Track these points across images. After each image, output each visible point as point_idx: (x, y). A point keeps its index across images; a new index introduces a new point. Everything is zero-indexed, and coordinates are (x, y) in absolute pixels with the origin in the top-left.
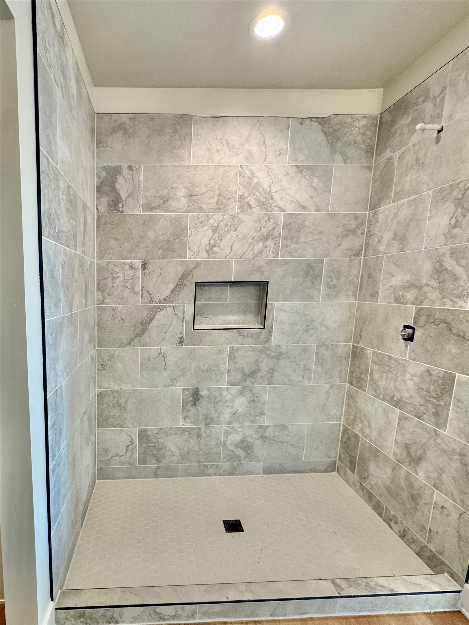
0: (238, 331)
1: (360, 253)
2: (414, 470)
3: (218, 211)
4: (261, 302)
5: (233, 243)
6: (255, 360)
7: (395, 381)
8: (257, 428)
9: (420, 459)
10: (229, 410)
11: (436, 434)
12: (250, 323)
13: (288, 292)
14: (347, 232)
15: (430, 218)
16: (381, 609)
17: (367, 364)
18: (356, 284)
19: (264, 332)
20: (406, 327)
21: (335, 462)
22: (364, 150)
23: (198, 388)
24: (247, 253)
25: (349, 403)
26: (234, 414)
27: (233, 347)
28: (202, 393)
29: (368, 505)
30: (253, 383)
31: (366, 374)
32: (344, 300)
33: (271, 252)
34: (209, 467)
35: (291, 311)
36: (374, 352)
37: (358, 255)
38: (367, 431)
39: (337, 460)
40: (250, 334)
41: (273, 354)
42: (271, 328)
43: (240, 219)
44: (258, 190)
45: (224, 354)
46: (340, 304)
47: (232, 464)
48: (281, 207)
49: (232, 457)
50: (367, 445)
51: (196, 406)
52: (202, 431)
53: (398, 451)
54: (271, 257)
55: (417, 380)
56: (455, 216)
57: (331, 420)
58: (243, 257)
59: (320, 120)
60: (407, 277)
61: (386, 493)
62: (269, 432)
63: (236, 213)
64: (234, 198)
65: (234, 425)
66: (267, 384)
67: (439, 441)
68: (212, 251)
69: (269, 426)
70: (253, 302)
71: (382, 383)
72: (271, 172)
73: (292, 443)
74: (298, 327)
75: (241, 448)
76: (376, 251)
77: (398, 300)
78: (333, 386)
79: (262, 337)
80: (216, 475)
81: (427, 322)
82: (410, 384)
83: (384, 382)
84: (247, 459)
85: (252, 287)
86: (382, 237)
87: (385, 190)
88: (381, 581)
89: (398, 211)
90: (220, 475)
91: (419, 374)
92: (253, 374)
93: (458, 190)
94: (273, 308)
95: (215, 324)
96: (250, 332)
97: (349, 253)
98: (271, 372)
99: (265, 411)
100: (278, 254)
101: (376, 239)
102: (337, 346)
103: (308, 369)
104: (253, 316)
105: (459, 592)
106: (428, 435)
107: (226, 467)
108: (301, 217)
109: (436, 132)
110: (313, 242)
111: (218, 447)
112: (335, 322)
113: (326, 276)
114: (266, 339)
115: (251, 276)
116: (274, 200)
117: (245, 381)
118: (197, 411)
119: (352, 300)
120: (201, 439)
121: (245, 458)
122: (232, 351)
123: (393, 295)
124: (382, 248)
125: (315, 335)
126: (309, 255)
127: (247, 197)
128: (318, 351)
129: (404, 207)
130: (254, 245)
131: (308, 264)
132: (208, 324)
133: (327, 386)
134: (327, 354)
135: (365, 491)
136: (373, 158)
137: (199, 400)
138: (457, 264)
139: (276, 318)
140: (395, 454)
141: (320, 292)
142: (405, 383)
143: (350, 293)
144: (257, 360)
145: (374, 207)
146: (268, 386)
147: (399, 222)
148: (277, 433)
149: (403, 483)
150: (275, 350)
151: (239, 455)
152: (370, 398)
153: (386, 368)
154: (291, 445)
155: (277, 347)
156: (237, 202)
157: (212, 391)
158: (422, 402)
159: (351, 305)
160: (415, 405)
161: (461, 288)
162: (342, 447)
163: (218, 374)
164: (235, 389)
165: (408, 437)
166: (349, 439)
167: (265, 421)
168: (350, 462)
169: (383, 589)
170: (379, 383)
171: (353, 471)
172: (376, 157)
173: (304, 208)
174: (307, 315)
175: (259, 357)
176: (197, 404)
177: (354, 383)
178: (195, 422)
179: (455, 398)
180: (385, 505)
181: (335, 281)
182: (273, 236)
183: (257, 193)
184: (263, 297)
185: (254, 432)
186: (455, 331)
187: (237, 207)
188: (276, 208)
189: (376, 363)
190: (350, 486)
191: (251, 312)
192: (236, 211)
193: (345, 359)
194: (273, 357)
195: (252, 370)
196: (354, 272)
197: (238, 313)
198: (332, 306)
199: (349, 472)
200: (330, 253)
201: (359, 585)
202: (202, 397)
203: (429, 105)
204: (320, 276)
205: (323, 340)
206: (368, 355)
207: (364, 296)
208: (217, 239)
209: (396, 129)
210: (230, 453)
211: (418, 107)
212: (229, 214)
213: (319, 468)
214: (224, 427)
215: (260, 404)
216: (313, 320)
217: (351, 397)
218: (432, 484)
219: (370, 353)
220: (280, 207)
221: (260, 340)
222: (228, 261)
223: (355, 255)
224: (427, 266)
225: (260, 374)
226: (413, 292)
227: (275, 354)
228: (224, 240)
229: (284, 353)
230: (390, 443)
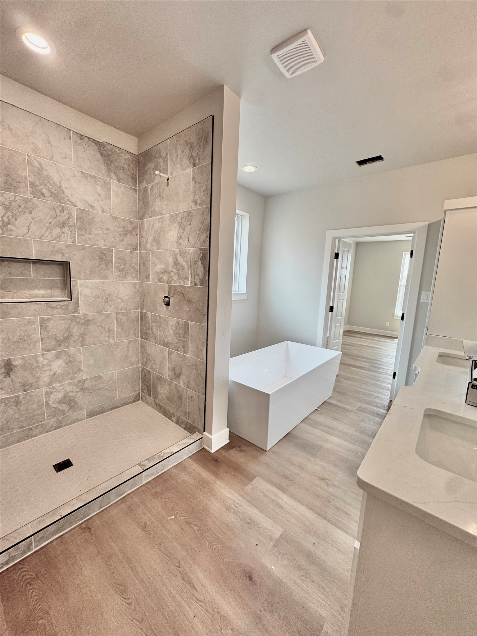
0: (47, 303)
1: (137, 248)
2: (178, 382)
3: (8, 190)
4: (66, 278)
5: (30, 224)
6: (67, 327)
7: (164, 331)
8: (77, 383)
9: (180, 374)
10: (48, 373)
11: (185, 358)
12: (57, 296)
13: (88, 272)
14: (126, 232)
15: (169, 231)
16: (168, 466)
17: (149, 323)
18: (137, 270)
19: (71, 304)
20: (166, 297)
21: (139, 393)
22: (130, 176)
23: (9, 359)
24: (46, 235)
25: (142, 351)
26: (53, 376)
27: (43, 317)
28: (15, 363)
29: (160, 413)
30: (67, 347)
31: (149, 329)
32: (129, 280)
33: (68, 237)
34: (33, 429)
35: (93, 287)
36: (152, 314)
37: (135, 249)
38: (154, 367)
39: (140, 391)
40: (59, 306)
41: (83, 321)
42: (78, 300)
43: (34, 203)
44: (49, 182)
45: (35, 324)
46: (128, 283)
47: (58, 419)
48: (73, 202)
49: (56, 413)
50: (155, 376)
51: (9, 376)
52: (21, 398)
53: (170, 374)
54: (69, 242)
55: (174, 328)
56: (179, 232)
57: (133, 365)
58: (42, 238)
59: (96, 142)
60: (163, 266)
61: (168, 401)
62: (87, 384)
63: (29, 197)
64: (25, 183)
65: (54, 385)
66: (80, 346)
67: (186, 361)
68: (7, 228)
69: (87, 379)
70: (58, 279)
71: (158, 334)
72: (60, 170)
73: (107, 388)
74: (100, 299)
75: (64, 403)
76: (145, 248)
77: (160, 280)
78: (131, 341)
79: (70, 308)
80: (43, 433)
81: (174, 294)
82: (171, 331)
83: (159, 333)
84: (71, 411)
85: (56, 266)
86: (148, 239)
87: (146, 208)
88: (166, 451)
89: (154, 223)
90: (47, 432)
91: (174, 325)
92: (66, 339)
93: (179, 217)
94: (77, 284)
95: (20, 298)
96: (59, 304)
97: (130, 247)
98: (83, 336)
99: (82, 368)
100: (75, 240)
101: (145, 240)
102: (130, 313)
103: (112, 331)
104: (60, 291)
105: (202, 438)
106: (182, 360)
107: (51, 423)
108: (90, 213)
109: (166, 180)
110: (103, 235)
111: (41, 408)
112: (126, 296)
113: (116, 262)
114: (74, 310)
115: (53, 256)
116: (65, 194)
117: (60, 346)
118: (12, 380)
119: (135, 280)
120: (20, 406)
121: (69, 410)
122: (43, 321)
123: (157, 278)
124: (148, 246)
125: (114, 306)
126: (101, 245)
127: (38, 186)
128: (117, 317)
129: (156, 221)
130: (52, 230)
131: (102, 252)
132: (12, 298)
133: (127, 341)
134: (124, 319)
135: (157, 405)
136: (137, 183)
137: (12, 370)
138: (183, 260)
139: (80, 292)
140: (169, 376)
141: (113, 273)
142: (169, 331)
143: (134, 276)
144: (69, 327)
145: (141, 218)
146: (81, 348)
147: (155, 231)
148: (95, 383)
149: (174, 391)
150: (83, 318)
151: (63, 410)
152: (153, 345)
153: (159, 324)
154: (107, 389)
155: (85, 316)
156: (29, 187)
157: (27, 359)
158: (177, 340)
159: (135, 284)
160: (175, 344)
161: (186, 274)
162: (142, 382)
163: (31, 343)
164: (50, 355)
165: (173, 363)
166: (145, 375)
167: (83, 376)
168: (148, 390)
169: (167, 454)
170: (157, 334)
171: (150, 395)
172: (138, 185)
173: (92, 207)
174: (106, 290)
175: (70, 325)
176: (11, 374)
177: (144, 337)
178: (11, 391)
179: (190, 335)
180: (168, 409)
181: (122, 266)
182: (69, 225)
183: (48, 185)
184: (67, 275)
185: (75, 387)
186: (186, 298)
187: (29, 192)
188: (68, 202)
189: (154, 322)
190: (149, 405)
191: (57, 287)
192: (29, 196)
193: (137, 321)
194: (82, 324)
195: (65, 336)
196: (134, 261)
197: (45, 288)
198: (123, 284)
199: (148, 397)
200: (116, 245)
201: (154, 459)
202: (16, 366)
203: (161, 160)
204: (112, 261)
205: (120, 309)
206: (149, 317)
207: (142, 278)
208: (10, 217)
209: (147, 170)
210: (54, 410)
211: (156, 160)
212: (21, 196)
213: (130, 400)
214: (44, 390)
215: (76, 363)
216: (111, 294)
217: (143, 346)
218: (186, 386)
219: (150, 316)
220: (71, 202)
221: (69, 310)
222: (26, 240)
223: (133, 249)
224: (171, 261)
225: (72, 339)
226: (166, 276)
227: (84, 321)
228: (18, 220)
229: (92, 320)
230: (166, 370)
